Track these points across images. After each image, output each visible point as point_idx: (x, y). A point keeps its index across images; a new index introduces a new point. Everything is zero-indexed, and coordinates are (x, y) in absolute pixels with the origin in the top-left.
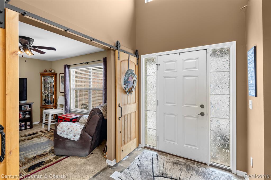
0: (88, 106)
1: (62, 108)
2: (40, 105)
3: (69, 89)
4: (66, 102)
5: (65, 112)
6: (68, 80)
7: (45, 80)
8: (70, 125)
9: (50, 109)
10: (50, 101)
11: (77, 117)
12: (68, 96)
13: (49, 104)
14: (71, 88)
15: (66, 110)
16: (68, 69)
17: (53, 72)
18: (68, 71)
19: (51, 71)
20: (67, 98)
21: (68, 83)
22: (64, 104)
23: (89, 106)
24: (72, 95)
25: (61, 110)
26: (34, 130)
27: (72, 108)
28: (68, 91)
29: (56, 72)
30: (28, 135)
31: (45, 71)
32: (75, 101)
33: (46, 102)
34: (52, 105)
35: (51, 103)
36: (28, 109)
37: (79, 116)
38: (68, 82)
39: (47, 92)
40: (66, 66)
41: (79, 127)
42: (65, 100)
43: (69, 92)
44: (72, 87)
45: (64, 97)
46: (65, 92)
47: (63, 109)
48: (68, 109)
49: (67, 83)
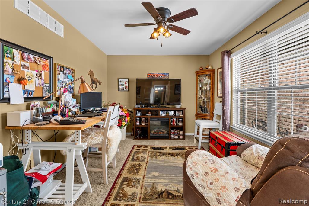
0: (266, 125)
1: (219, 121)
2: (195, 113)
3: (230, 90)
4: (224, 112)
5: (222, 128)
6: (228, 76)
7: (201, 81)
8: (211, 166)
9: (206, 119)
10: (206, 109)
11: (240, 142)
12: (228, 103)
13: (204, 113)
14: (234, 89)
15: (225, 126)
16: (229, 57)
17: (210, 69)
18: (229, 60)
19: (207, 69)
20: (226, 105)
21: (228, 81)
22: (222, 115)
23: (268, 125)
24: (234, 102)
25: (217, 124)
26: (185, 143)
27: (234, 123)
28: (227, 94)
29: (214, 69)
30: (176, 148)
31: (201, 69)
32: (239, 111)
33: (202, 110)
34: (208, 114)
35: (207, 111)
36: (180, 116)
37: (244, 141)
38: (228, 79)
39: (203, 97)
40: (225, 53)
41: (234, 179)
42: (223, 109)
43: (230, 96)
44: (235, 87)
45: (221, 104)
46: (223, 97)
47: (219, 123)
48: (227, 124)
49: (226, 80)
